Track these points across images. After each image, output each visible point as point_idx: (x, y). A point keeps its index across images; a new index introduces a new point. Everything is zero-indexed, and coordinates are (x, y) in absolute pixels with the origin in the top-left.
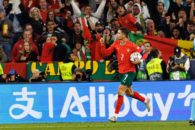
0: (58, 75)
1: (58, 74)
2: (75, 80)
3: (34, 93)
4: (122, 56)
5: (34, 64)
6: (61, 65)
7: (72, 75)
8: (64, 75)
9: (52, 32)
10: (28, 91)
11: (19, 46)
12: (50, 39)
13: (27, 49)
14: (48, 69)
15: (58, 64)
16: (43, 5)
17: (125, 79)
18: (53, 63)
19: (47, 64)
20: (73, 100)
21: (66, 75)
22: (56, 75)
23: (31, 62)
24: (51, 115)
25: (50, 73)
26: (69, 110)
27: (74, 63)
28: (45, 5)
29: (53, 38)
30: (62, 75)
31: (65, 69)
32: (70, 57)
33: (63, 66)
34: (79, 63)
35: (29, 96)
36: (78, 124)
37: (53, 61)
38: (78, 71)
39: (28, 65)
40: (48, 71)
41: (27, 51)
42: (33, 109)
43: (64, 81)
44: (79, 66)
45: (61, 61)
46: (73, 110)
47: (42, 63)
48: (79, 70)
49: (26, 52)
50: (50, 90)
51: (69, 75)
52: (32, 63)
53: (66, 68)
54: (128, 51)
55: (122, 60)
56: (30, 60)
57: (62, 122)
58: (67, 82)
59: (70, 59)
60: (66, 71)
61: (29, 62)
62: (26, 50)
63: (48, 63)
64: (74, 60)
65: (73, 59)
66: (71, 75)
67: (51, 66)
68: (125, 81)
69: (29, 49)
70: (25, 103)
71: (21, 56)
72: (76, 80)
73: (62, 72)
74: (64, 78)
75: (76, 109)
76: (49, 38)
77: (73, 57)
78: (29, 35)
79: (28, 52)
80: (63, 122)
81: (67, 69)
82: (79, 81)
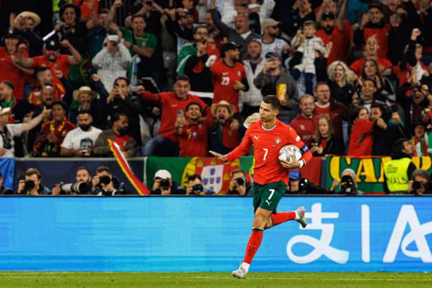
0: (381, 183)
1: (381, 180)
2: (412, 192)
3: (335, 215)
4: (265, 151)
5: (335, 161)
6: (387, 162)
7: (407, 182)
8: (391, 182)
10: (323, 211)
12: (368, 113)
13: (323, 131)
14: (363, 170)
15: (381, 161)
16: (371, 49)
17: (269, 198)
18: (373, 159)
19: (360, 160)
20: (408, 230)
21: (395, 182)
22: (378, 182)
23: (330, 155)
24: (366, 257)
25: (365, 177)
26: (400, 250)
27: (411, 158)
30: (388, 182)
31: (395, 172)
32: (404, 148)
33: (389, 166)
34: (421, 159)
35: (324, 221)
36: (416, 276)
37: (372, 154)
38: (420, 175)
39: (324, 161)
40: (363, 174)
41: (325, 134)
42: (332, 244)
43: (393, 193)
44: (421, 166)
45: (387, 155)
46: (408, 248)
47: (352, 159)
48: (421, 173)
49: (321, 138)
50: (365, 210)
51: (401, 181)
52: (332, 157)
53: (396, 168)
54: (278, 141)
55: (264, 159)
56: (328, 153)
57: (387, 269)
58: (397, 195)
59: (404, 151)
60: (395, 175)
61: (326, 155)
62: (322, 133)
63: (362, 159)
66: (405, 182)
67: (368, 164)
68: (269, 201)
69: (328, 132)
70: (317, 234)
72: (414, 192)
73: (388, 176)
74: (392, 187)
75: (413, 247)
76: (364, 111)
79: (326, 136)
80: (388, 272)
81: (398, 171)
82: (420, 194)
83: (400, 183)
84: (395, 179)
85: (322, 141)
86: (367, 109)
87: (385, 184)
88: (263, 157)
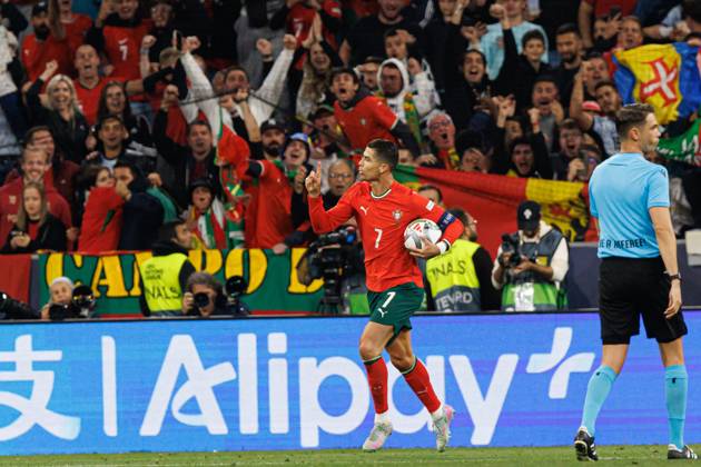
0: (135, 297)
1: (136, 291)
2: (190, 313)
3: (56, 355)
4: (377, 233)
5: (56, 259)
6: (146, 261)
7: (179, 296)
8: (153, 295)
9: (116, 153)
10: (35, 348)
11: (8, 200)
12: (110, 176)
13: (32, 208)
14: (103, 276)
15: (135, 259)
16: (86, 67)
18: (120, 256)
19: (98, 258)
20: (183, 377)
21: (160, 295)
22: (129, 296)
23: (47, 251)
24: (111, 428)
25: (107, 287)
26: (169, 411)
27: (187, 254)
28: (94, 67)
29: (120, 171)
30: (148, 296)
31: (159, 277)
32: (176, 236)
33: (150, 266)
34: (204, 255)
35: (38, 366)
36: (199, 458)
37: (118, 249)
38: (202, 282)
39: (36, 261)
40: (103, 282)
41: (34, 215)
42: (50, 407)
43: (156, 314)
44: (204, 266)
45: (143, 248)
46: (183, 410)
47: (83, 257)
48: (203, 278)
49: (28, 221)
50: (108, 345)
51: (170, 294)
52: (49, 254)
53: (161, 271)
54: (398, 216)
56: (43, 247)
57: (145, 450)
58: (164, 317)
59: (175, 240)
60: (160, 283)
61: (40, 252)
62: (30, 212)
63: (103, 256)
64: (186, 245)
65: (183, 242)
66: (176, 295)
67: (111, 266)
68: (384, 310)
69: (41, 211)
70: (24, 389)
71: (14, 233)
72: (194, 313)
73: (148, 284)
74: (156, 304)
75: (192, 407)
76: (103, 174)
77: (183, 235)
78: (39, 163)
79: (37, 217)
80: (150, 452)
81: (164, 276)
82: (205, 314)
83: (167, 297)
84: (159, 290)
85: (31, 226)
86: (107, 169)
87: (142, 300)
88: (374, 244)
